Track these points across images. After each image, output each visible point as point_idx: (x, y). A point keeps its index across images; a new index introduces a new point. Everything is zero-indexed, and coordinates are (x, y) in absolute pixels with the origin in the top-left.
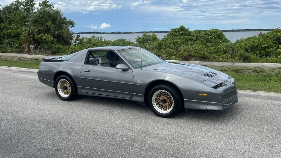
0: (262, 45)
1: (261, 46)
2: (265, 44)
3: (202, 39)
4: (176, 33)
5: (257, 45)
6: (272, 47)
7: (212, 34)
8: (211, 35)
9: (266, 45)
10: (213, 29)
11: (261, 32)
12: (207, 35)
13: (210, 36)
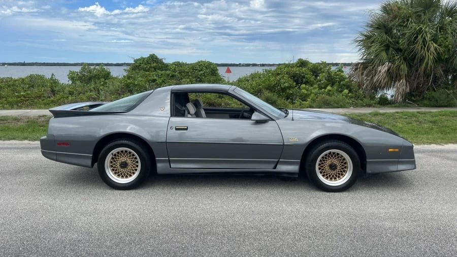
0: (282, 85)
1: (280, 86)
2: (285, 83)
3: (189, 76)
4: (146, 66)
5: (275, 85)
6: (293, 88)
7: (202, 68)
8: (202, 70)
9: (286, 85)
10: (202, 61)
11: (228, 68)
12: (196, 70)
13: (200, 71)
